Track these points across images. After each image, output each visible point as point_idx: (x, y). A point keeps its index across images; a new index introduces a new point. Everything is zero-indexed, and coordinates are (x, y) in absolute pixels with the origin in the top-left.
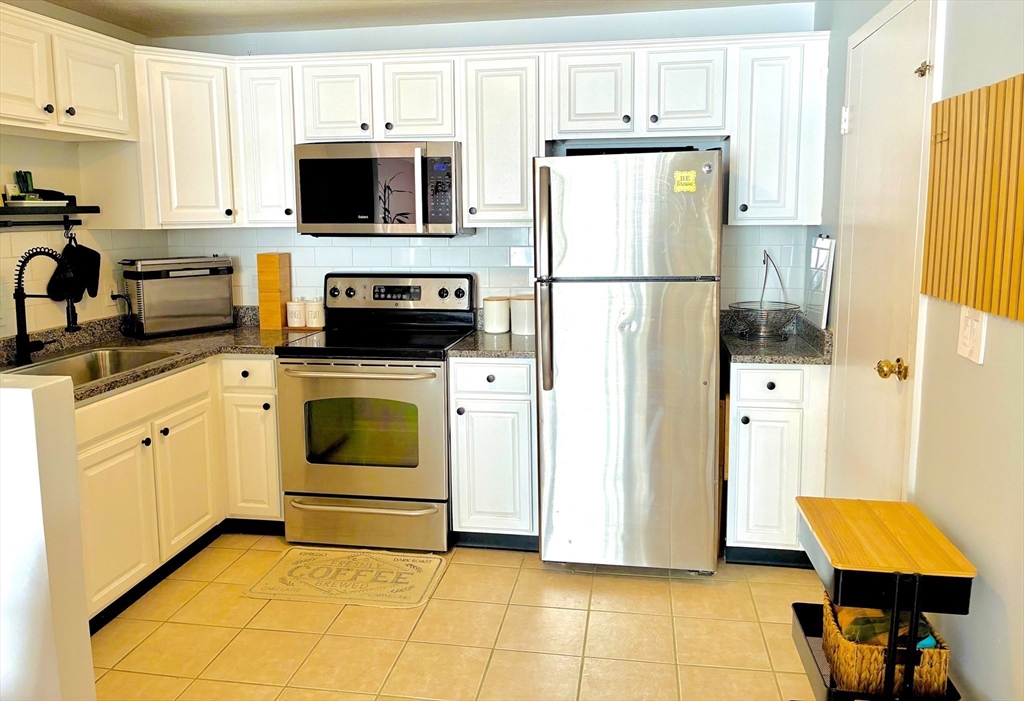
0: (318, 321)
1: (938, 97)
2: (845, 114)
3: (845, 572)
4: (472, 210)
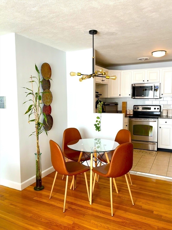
0: (132, 113)
4: (162, 94)
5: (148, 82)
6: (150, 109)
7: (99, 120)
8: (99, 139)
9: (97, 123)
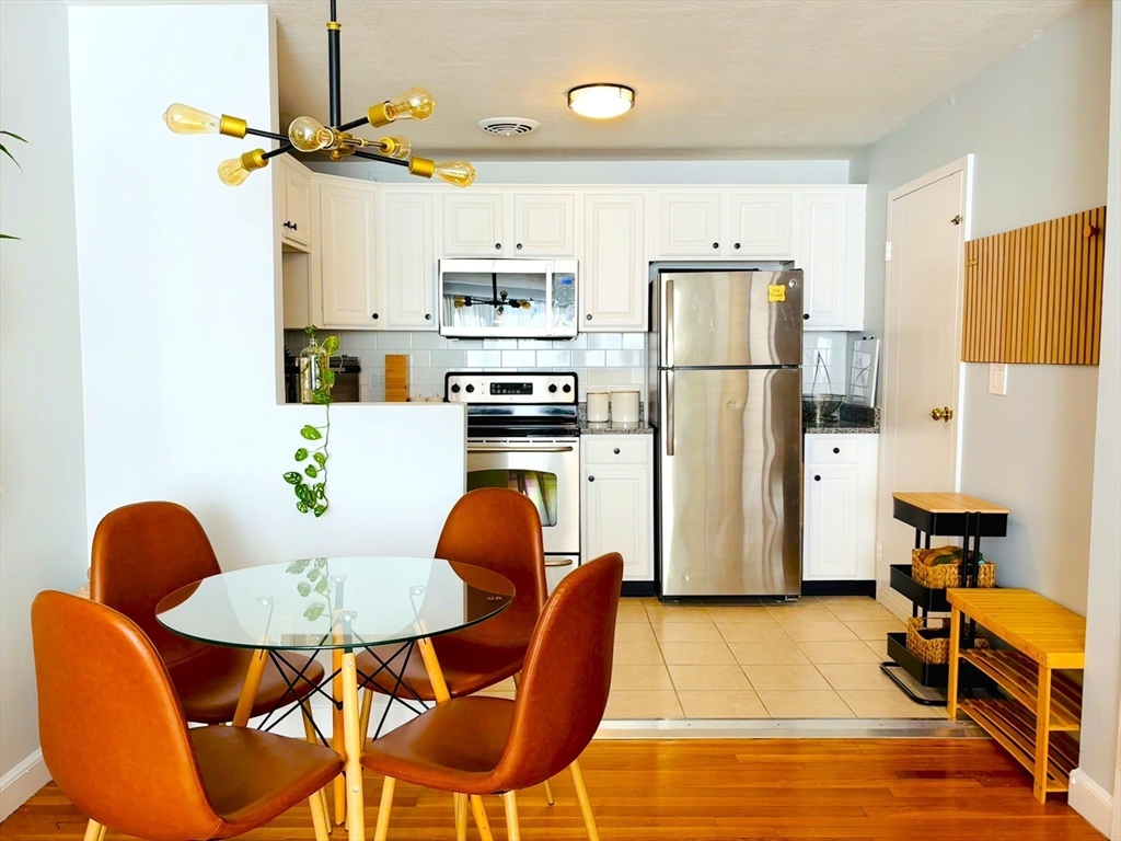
1: (968, 238)
2: (889, 246)
3: (938, 514)
4: (590, 317)
5: (519, 252)
6: (528, 389)
7: (313, 446)
8: (323, 562)
9: (300, 468)
